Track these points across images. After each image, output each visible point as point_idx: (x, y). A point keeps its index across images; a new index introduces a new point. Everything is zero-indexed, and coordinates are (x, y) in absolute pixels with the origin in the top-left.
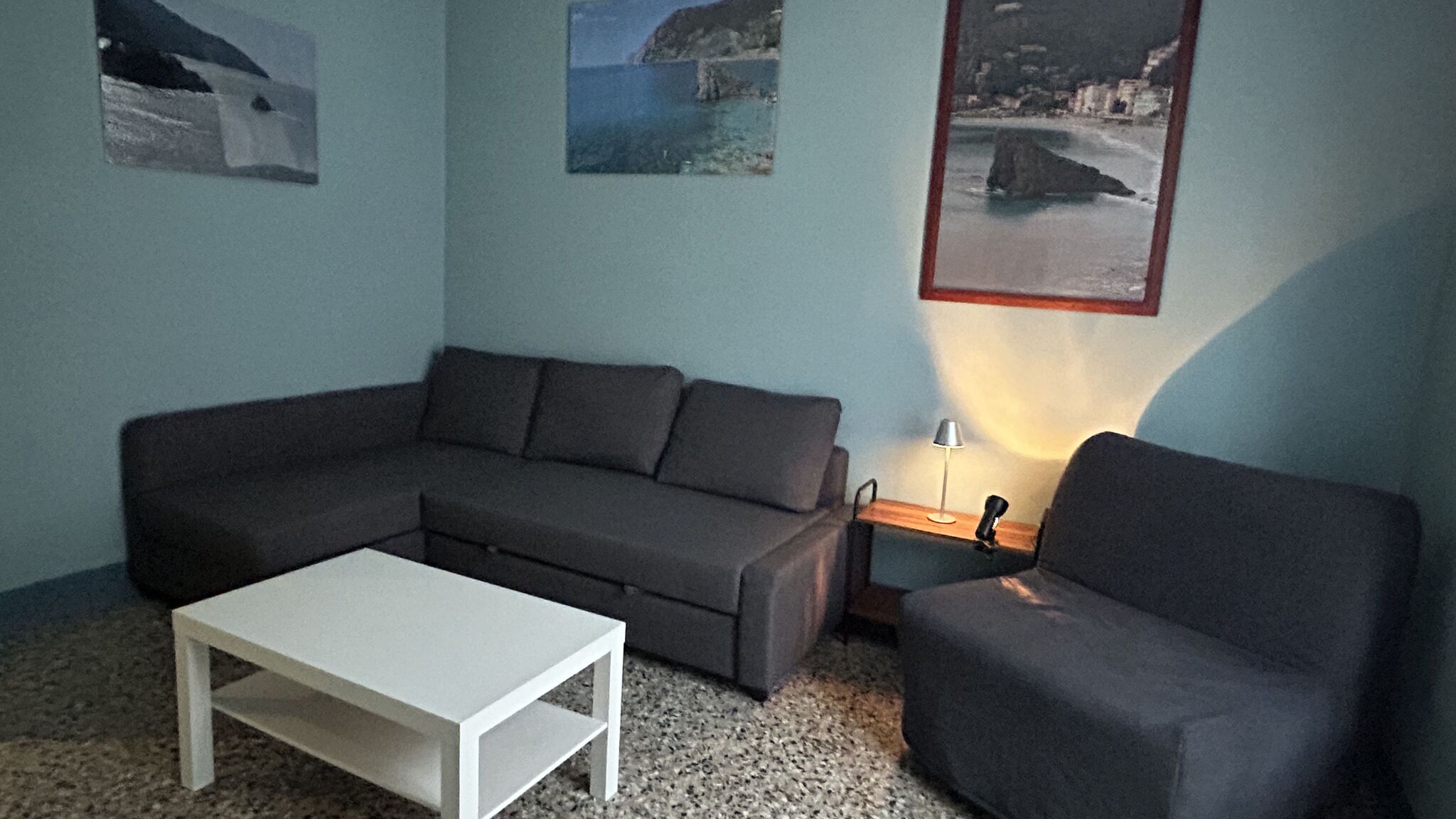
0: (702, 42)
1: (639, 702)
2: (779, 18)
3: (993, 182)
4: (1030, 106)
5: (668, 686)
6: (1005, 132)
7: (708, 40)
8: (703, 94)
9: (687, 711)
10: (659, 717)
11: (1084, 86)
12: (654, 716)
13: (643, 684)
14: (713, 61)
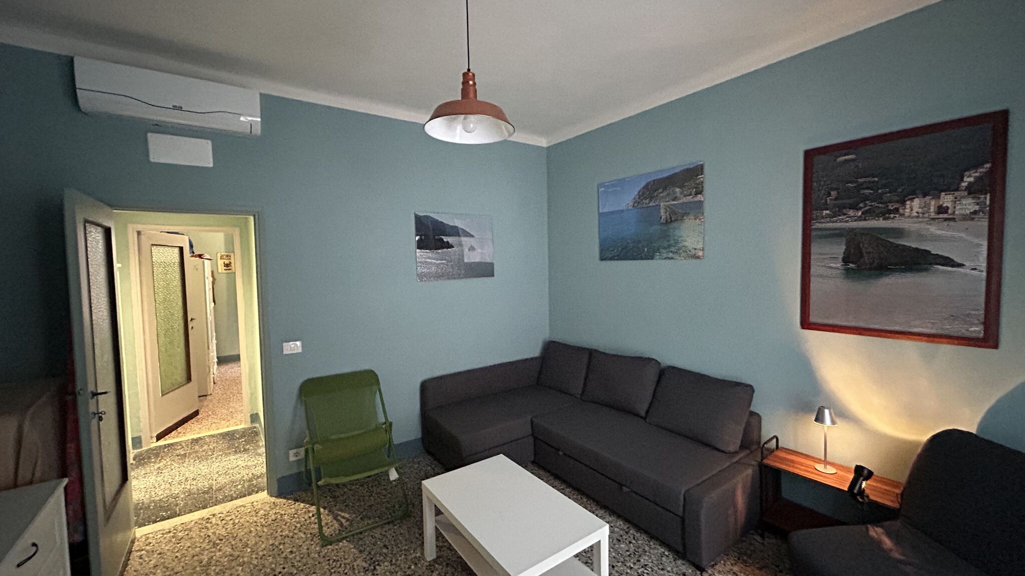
0: (661, 195)
1: (629, 556)
2: (702, 179)
3: (846, 260)
4: (868, 214)
5: (647, 548)
6: (852, 230)
7: (665, 194)
8: (663, 220)
9: (656, 568)
10: (639, 568)
11: (912, 200)
12: (636, 567)
13: (633, 544)
14: (668, 203)
